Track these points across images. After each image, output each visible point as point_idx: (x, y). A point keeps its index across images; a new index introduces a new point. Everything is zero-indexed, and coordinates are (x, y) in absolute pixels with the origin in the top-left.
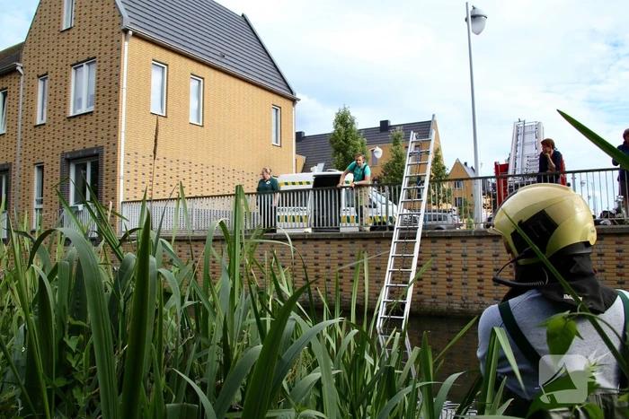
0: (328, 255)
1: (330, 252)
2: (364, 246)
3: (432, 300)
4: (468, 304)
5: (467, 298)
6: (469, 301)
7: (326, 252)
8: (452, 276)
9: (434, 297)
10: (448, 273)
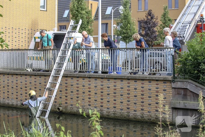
0: (30, 83)
1: (31, 81)
2: (45, 79)
3: (71, 107)
4: (85, 109)
5: (84, 106)
6: (85, 108)
7: (30, 81)
8: (79, 96)
9: (72, 105)
10: (77, 94)
